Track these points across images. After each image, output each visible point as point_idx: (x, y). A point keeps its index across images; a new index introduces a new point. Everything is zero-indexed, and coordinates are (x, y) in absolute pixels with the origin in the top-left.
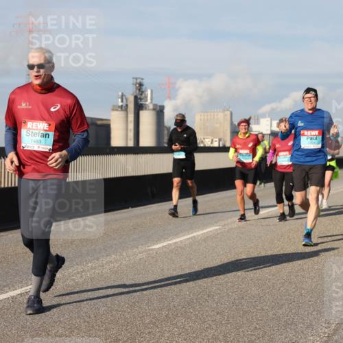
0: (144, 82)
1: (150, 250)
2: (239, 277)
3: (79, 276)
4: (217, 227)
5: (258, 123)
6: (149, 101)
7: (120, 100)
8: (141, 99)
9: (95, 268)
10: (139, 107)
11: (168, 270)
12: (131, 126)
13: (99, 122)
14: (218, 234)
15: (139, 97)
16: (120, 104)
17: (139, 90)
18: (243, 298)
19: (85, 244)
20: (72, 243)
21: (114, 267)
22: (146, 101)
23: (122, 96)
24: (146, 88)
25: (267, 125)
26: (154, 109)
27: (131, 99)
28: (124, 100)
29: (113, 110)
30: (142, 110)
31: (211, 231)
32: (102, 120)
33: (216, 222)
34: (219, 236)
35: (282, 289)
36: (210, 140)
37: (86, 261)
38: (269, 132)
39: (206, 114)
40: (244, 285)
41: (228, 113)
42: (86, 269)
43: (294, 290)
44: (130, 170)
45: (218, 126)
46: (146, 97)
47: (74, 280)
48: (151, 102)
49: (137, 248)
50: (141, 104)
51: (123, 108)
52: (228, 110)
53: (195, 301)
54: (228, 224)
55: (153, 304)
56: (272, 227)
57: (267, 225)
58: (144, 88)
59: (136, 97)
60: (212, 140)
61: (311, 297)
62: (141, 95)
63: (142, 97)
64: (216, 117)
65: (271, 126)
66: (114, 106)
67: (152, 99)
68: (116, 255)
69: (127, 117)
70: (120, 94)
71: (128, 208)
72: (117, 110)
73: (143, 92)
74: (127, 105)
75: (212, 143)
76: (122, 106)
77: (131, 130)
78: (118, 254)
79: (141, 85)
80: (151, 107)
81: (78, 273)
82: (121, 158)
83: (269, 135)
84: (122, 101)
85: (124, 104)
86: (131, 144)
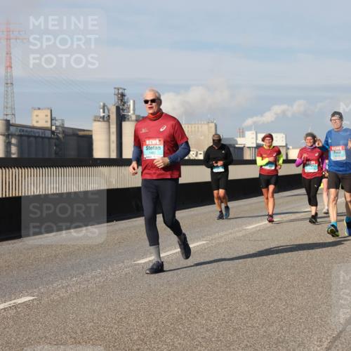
0: (126, 92)
1: (136, 265)
2: (228, 293)
3: (64, 290)
4: (204, 242)
5: (243, 136)
6: (132, 112)
7: (101, 110)
8: (123, 110)
9: (80, 283)
10: (121, 118)
11: (155, 285)
12: (114, 137)
13: (81, 133)
14: (205, 249)
15: (121, 107)
16: (102, 114)
17: (122, 100)
18: (232, 315)
19: (69, 257)
20: (56, 256)
21: (100, 282)
22: (129, 112)
23: (104, 106)
24: (128, 99)
25: (253, 138)
26: (137, 120)
27: (113, 110)
28: (106, 111)
29: (95, 120)
30: (124, 121)
31: (198, 246)
32: (84, 130)
33: (203, 237)
34: (206, 251)
35: (272, 306)
36: (195, 153)
37: (71, 275)
38: (255, 145)
39: (190, 126)
40: (233, 302)
41: (212, 125)
42: (71, 283)
43: (284, 307)
44: (114, 182)
45: (202, 138)
46: (129, 108)
47: (59, 295)
48: (134, 113)
49: (123, 262)
50: (124, 115)
51: (105, 119)
52: (212, 122)
53: (184, 317)
54: (215, 239)
55: (141, 320)
56: (260, 242)
57: (255, 240)
58: (126, 98)
59: (118, 108)
60: (197, 152)
61: (302, 314)
62: (124, 105)
63: (124, 108)
64: (200, 129)
65: (257, 139)
66: (96, 117)
67: (134, 110)
68: (102, 270)
69: (109, 128)
70: (102, 104)
71: (113, 221)
72: (99, 121)
73: (125, 103)
74: (109, 116)
75: (196, 156)
76: (104, 116)
77: (113, 142)
78: (104, 268)
79: (123, 95)
80: (134, 118)
81: (63, 288)
82: (105, 170)
83: (255, 148)
84: (104, 112)
85: (106, 115)
86: (114, 155)
